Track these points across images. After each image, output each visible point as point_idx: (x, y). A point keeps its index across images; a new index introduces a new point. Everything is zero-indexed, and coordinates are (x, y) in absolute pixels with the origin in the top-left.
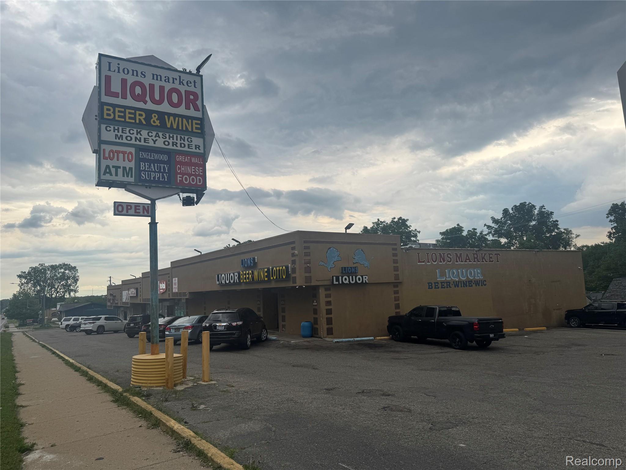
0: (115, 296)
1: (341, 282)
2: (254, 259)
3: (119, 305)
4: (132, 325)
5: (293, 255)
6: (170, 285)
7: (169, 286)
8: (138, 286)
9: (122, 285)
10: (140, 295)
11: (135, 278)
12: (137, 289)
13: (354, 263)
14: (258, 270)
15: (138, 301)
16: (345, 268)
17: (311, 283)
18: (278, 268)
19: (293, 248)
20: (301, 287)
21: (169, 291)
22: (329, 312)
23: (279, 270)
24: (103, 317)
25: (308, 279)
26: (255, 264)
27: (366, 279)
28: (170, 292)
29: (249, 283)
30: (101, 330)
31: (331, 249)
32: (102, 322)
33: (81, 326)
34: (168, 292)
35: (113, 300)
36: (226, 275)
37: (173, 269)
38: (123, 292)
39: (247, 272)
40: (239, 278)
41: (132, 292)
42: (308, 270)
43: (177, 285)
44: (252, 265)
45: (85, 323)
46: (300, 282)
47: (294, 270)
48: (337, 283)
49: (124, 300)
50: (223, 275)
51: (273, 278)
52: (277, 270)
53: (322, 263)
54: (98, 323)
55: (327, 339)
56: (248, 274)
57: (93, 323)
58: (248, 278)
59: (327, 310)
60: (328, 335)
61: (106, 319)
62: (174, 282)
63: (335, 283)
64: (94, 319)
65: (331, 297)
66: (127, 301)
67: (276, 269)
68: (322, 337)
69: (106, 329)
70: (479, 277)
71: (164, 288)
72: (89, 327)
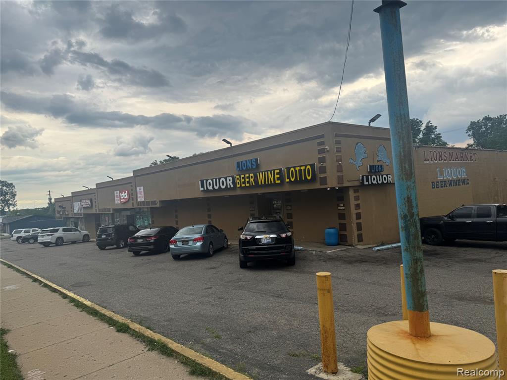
0: (65, 207)
1: (370, 183)
2: (257, 160)
3: (70, 216)
4: (103, 237)
5: (321, 151)
6: (134, 194)
7: (132, 195)
8: (90, 197)
9: (72, 196)
10: (96, 206)
11: (87, 189)
12: (91, 200)
13: (378, 161)
14: (265, 173)
15: (93, 211)
16: (373, 166)
17: (343, 183)
18: (297, 169)
19: (322, 143)
20: (333, 189)
21: (133, 200)
22: (359, 216)
23: (300, 170)
24: (61, 228)
25: (340, 179)
26: (258, 166)
27: (390, 179)
28: (135, 202)
29: (251, 187)
30: (60, 242)
31: (359, 144)
32: (60, 233)
33: (39, 239)
34: (131, 201)
35: (64, 212)
36: (214, 180)
37: (136, 178)
38: (74, 203)
39: (247, 175)
40: (234, 182)
41: (87, 203)
42: (340, 168)
43: (143, 193)
44: (254, 167)
45: (42, 236)
46: (332, 183)
47: (323, 170)
48: (367, 183)
49: (76, 211)
50: (210, 181)
51: (290, 180)
52: (296, 171)
53: (352, 161)
54: (57, 235)
55: (359, 247)
56: (248, 177)
57: (52, 235)
58: (249, 182)
59: (357, 214)
60: (359, 242)
61: (64, 230)
62: (138, 190)
63: (366, 183)
64: (51, 231)
65: (359, 200)
66: (79, 212)
67: (295, 169)
68: (354, 245)
69: (65, 240)
70: (464, 176)
71: (126, 197)
72: (47, 239)
